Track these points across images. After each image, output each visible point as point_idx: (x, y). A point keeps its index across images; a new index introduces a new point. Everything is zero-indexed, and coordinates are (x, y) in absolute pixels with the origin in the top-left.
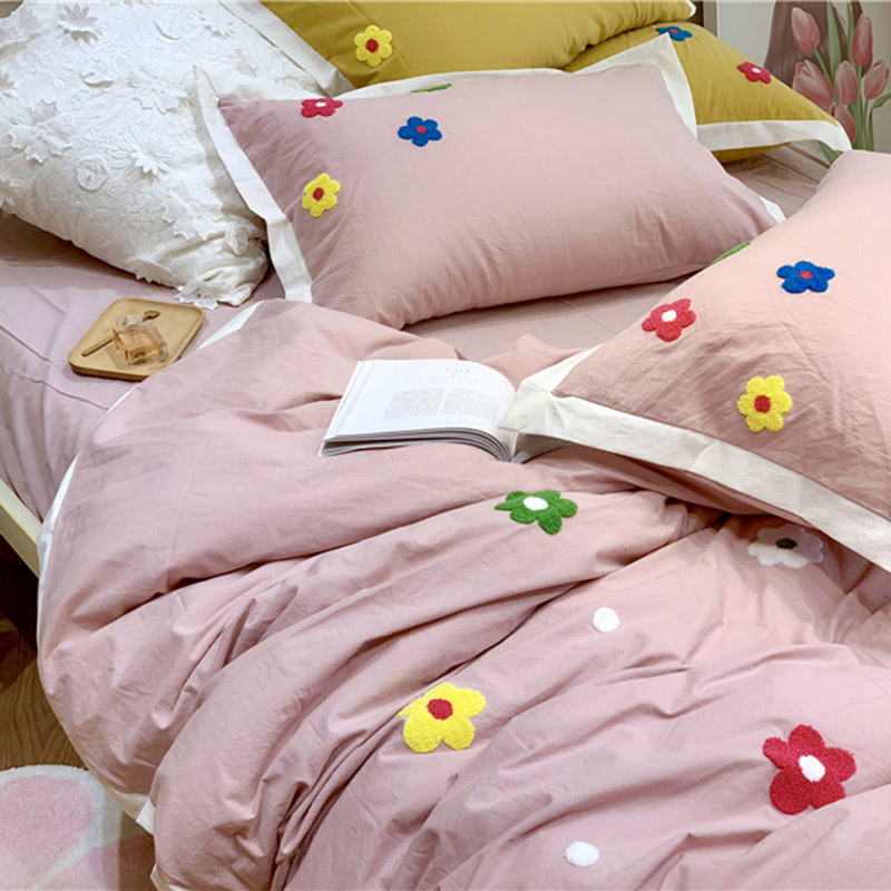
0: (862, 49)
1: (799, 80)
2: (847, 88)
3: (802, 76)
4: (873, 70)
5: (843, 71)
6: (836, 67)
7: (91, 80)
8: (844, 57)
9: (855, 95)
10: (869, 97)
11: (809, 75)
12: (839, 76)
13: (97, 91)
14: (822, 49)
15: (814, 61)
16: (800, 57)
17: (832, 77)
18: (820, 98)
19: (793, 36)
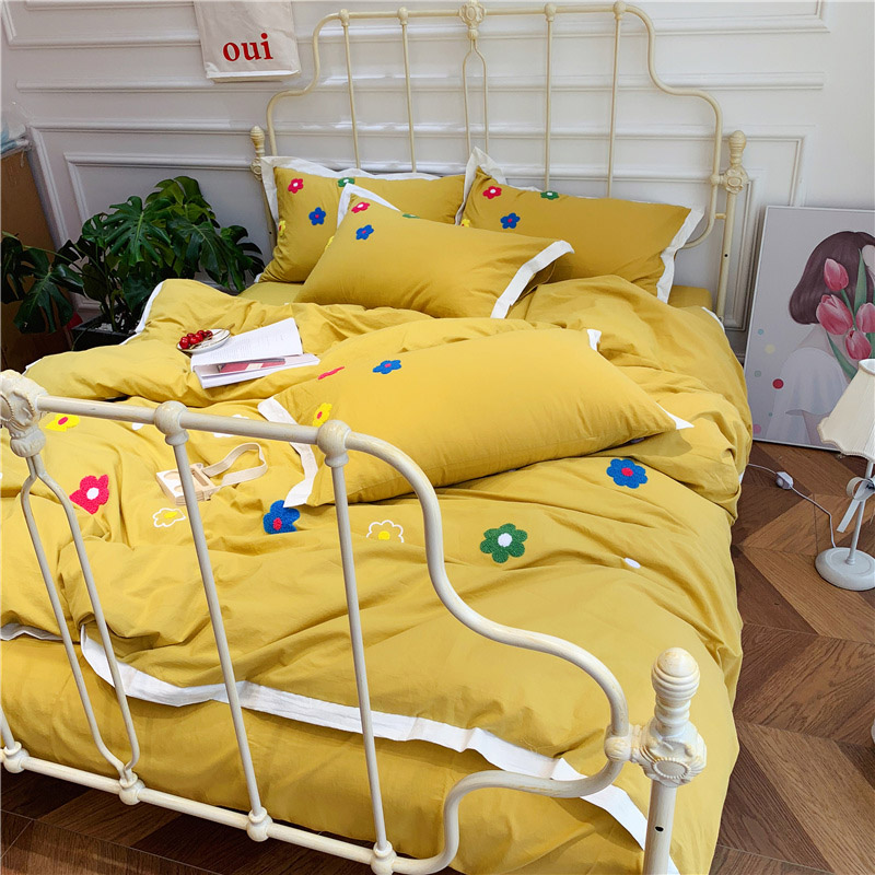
1: (823, 306)
2: (868, 321)
3: (826, 304)
6: (860, 305)
8: (869, 299)
11: (834, 306)
12: (862, 312)
14: (849, 291)
15: (840, 297)
16: (827, 291)
17: (855, 314)
18: (841, 322)
19: (823, 277)
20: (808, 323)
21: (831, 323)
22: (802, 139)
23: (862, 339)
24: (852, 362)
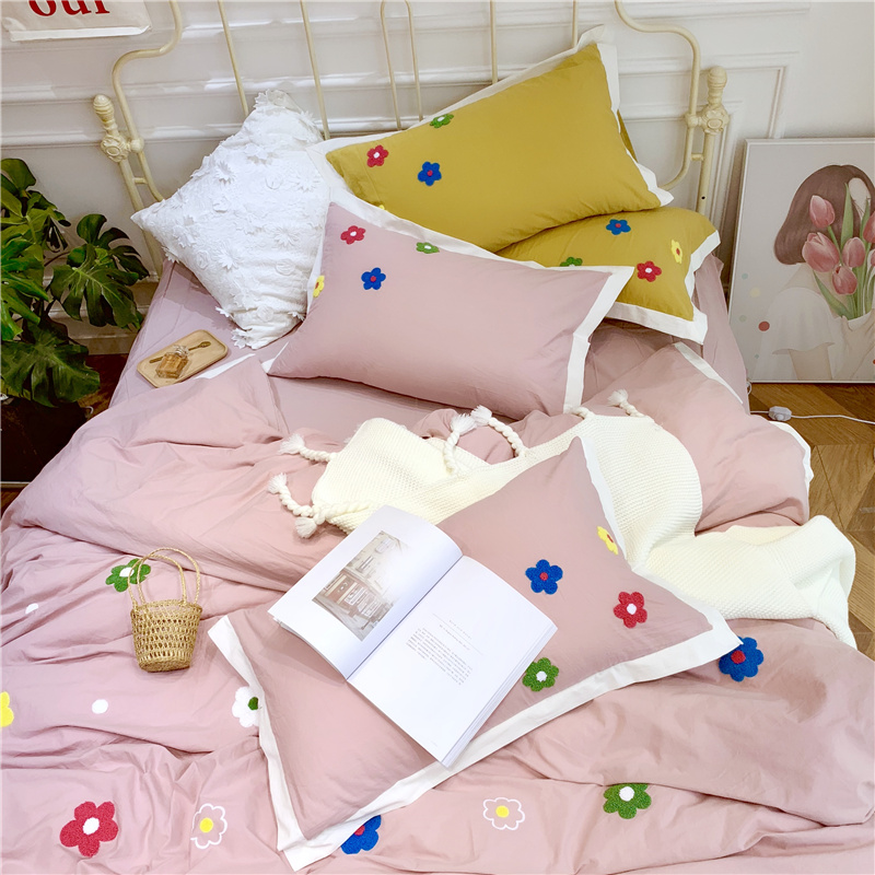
2: (854, 257)
3: (812, 242)
6: (847, 240)
7: (216, 208)
12: (848, 247)
13: (218, 214)
15: (826, 234)
17: (841, 248)
19: (809, 215)
20: (793, 263)
22: (785, 67)
23: (847, 274)
24: (839, 297)
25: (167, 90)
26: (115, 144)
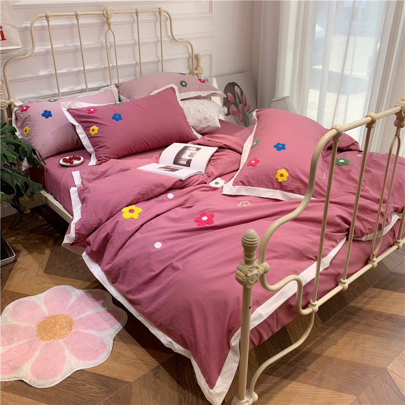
0: (244, 101)
1: (230, 108)
2: (242, 110)
4: (247, 106)
5: (240, 106)
8: (240, 103)
9: (244, 111)
10: (247, 112)
11: (233, 108)
12: (240, 107)
14: (235, 101)
15: (234, 104)
16: (230, 103)
17: (238, 107)
18: (236, 112)
19: (228, 99)
20: (229, 115)
21: (234, 114)
22: (211, 54)
23: (242, 116)
24: (241, 124)
25: (23, 77)
26: (3, 101)
